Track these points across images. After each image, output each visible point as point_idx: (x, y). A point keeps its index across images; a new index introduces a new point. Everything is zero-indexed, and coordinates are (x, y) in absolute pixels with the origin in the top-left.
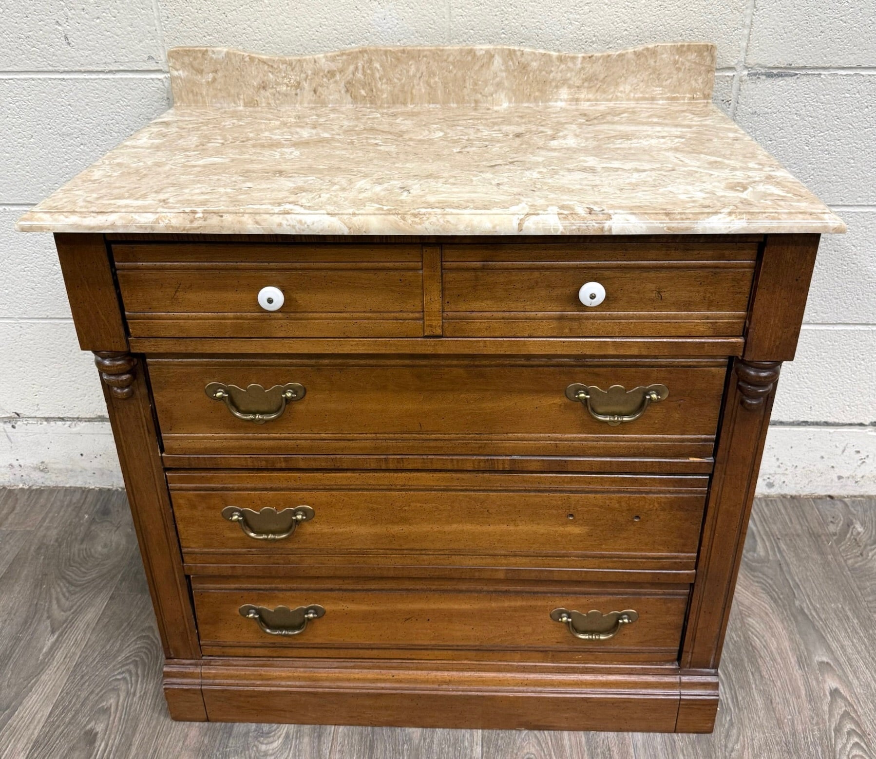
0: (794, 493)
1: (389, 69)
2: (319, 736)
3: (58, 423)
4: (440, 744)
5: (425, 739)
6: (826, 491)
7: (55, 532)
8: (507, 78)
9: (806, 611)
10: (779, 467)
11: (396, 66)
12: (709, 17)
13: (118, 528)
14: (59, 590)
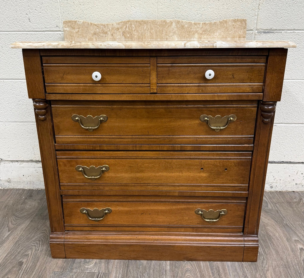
0: (280, 190)
1: (137, 27)
2: (108, 263)
3: (16, 163)
4: (154, 266)
5: (148, 264)
6: (292, 190)
7: (12, 201)
8: (177, 30)
9: (288, 224)
10: (274, 180)
11: (140, 26)
12: (244, 12)
13: (35, 200)
14: (12, 218)
